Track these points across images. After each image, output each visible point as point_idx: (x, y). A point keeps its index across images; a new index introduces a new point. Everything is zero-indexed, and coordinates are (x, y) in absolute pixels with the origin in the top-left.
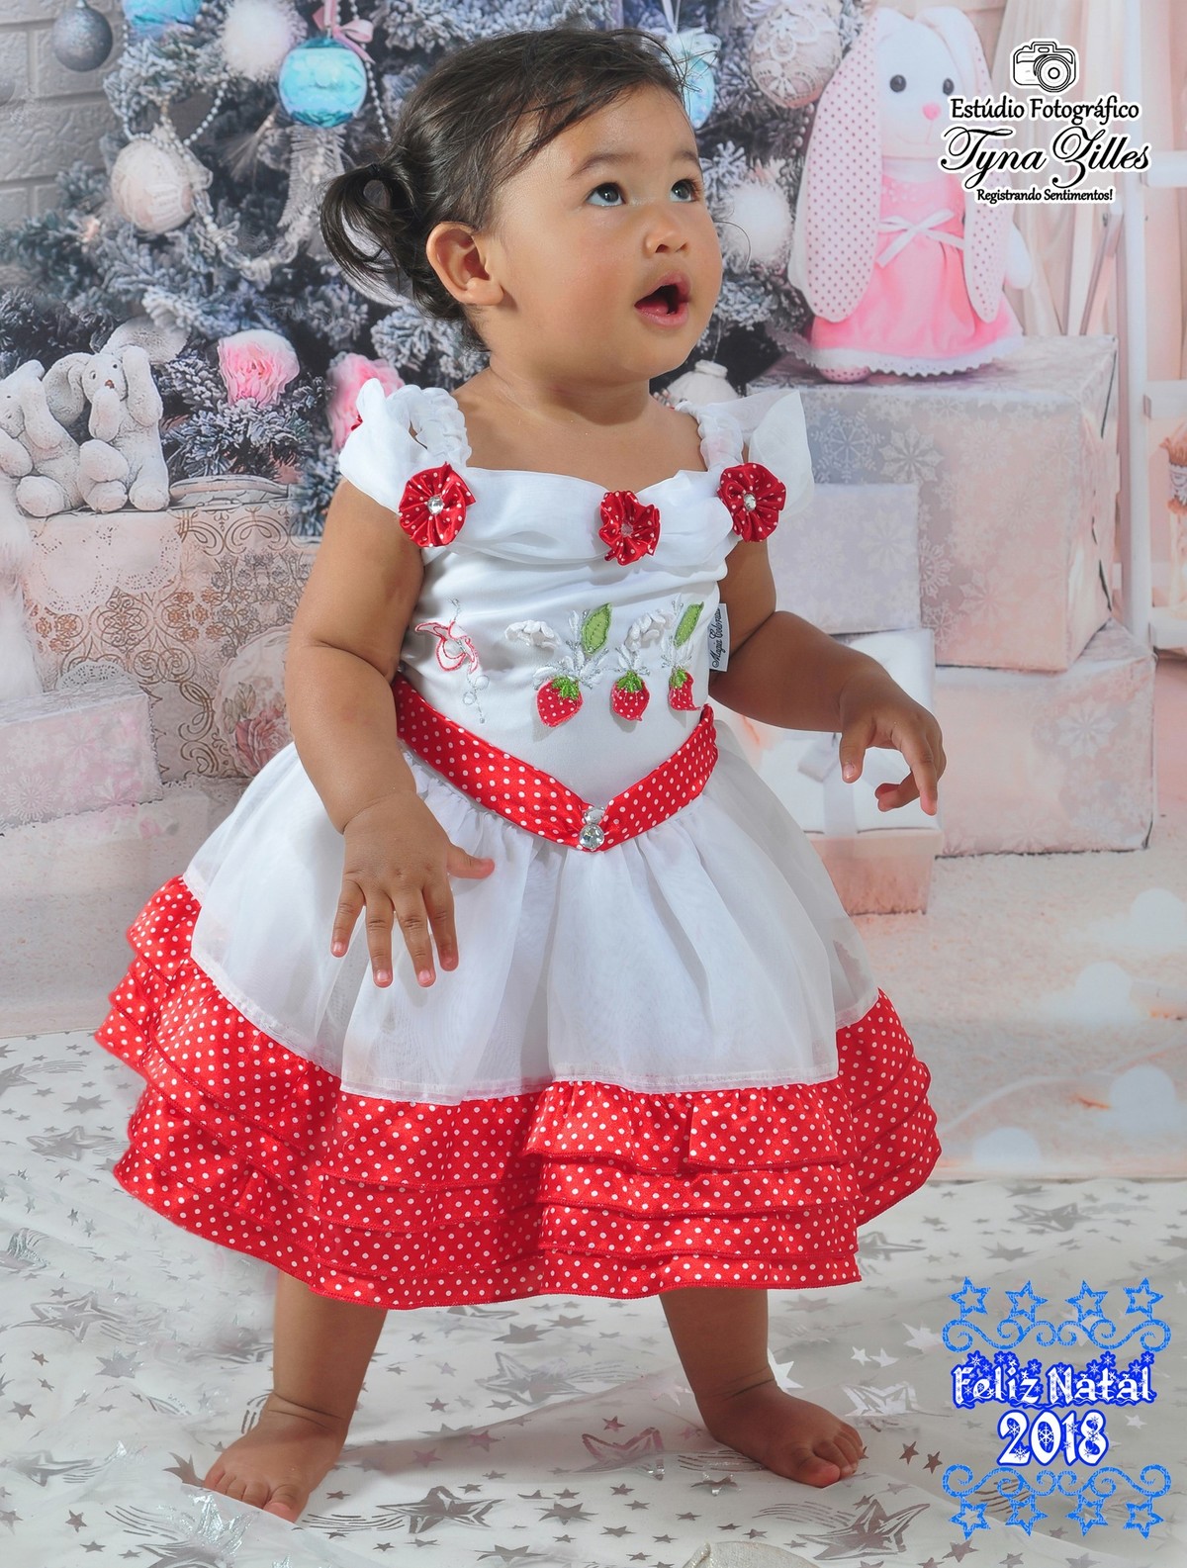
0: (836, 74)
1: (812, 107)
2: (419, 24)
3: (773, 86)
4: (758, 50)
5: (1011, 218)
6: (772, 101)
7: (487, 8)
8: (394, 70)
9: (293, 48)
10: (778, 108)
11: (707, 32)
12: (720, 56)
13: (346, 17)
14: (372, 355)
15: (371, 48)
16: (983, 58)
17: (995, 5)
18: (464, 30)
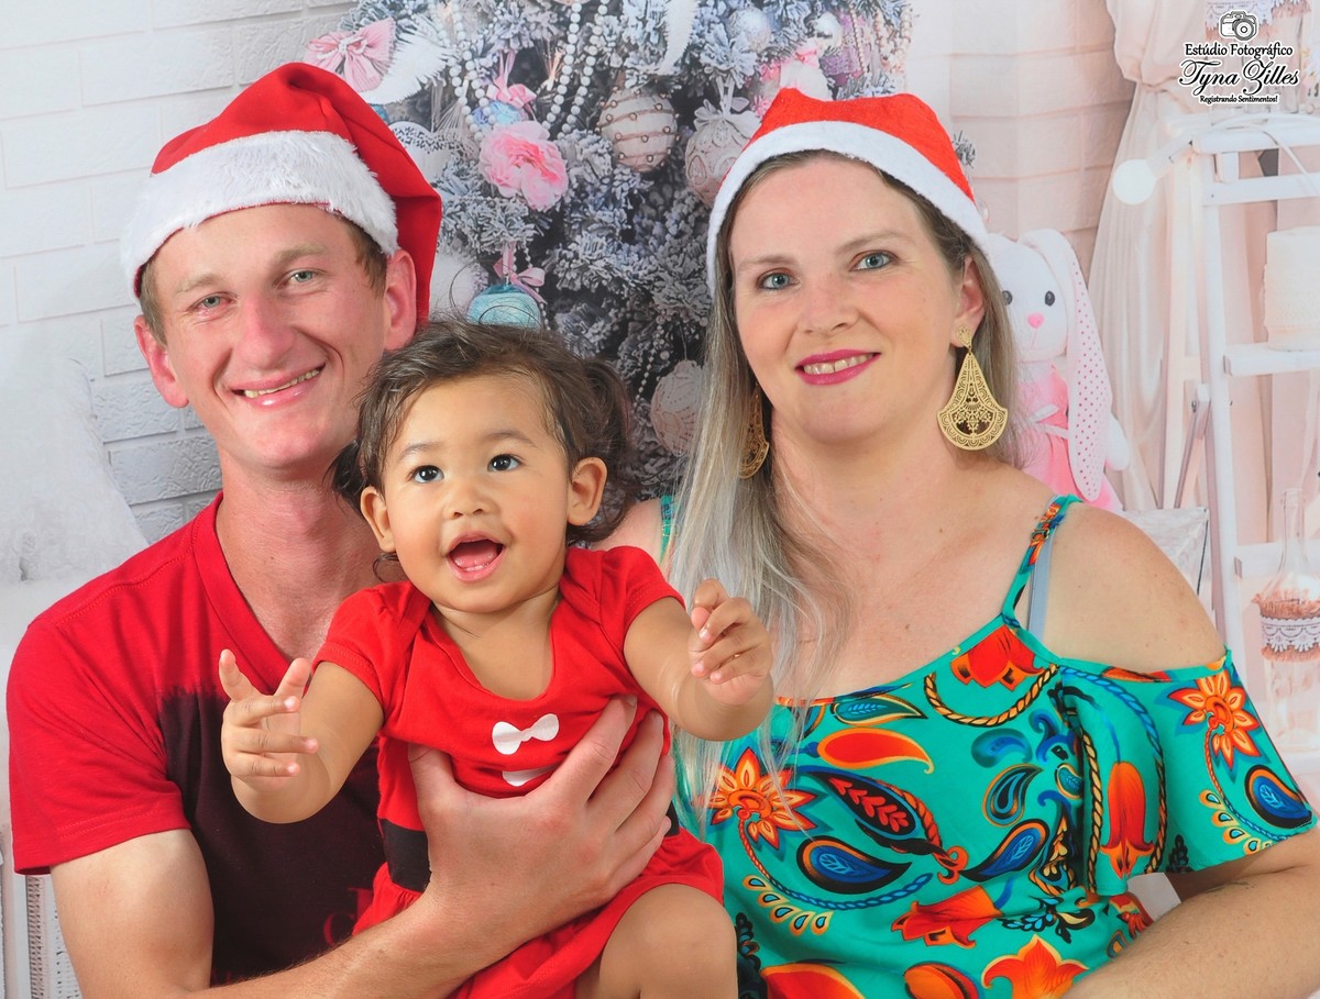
2: (584, 268)
5: (1109, 410)
7: (643, 252)
8: (565, 309)
9: (476, 295)
13: (521, 266)
15: (543, 291)
16: (1080, 273)
17: (1089, 226)
18: (624, 271)
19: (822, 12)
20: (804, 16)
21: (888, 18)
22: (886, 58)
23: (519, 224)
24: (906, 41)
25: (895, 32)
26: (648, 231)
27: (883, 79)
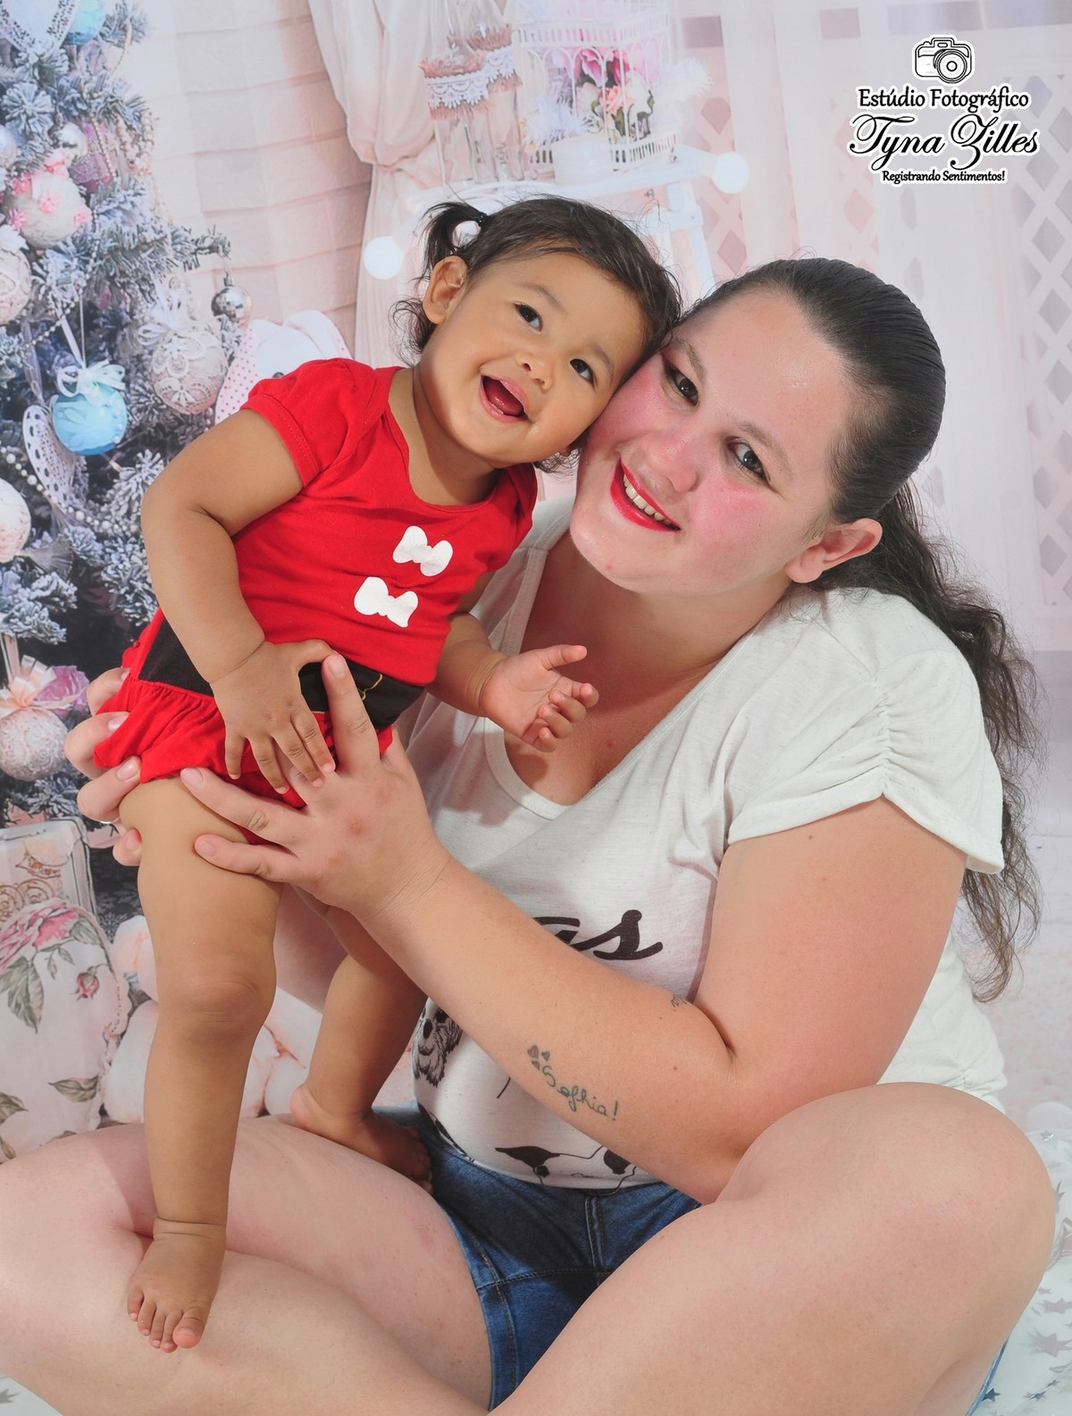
0: (226, 380)
1: (211, 410)
3: (175, 398)
4: (157, 371)
6: (176, 411)
10: (182, 415)
11: (112, 362)
12: (126, 381)
17: (347, 303)
19: (64, 123)
20: (47, 128)
21: (129, 123)
22: (132, 162)
24: (149, 144)
25: (137, 137)
27: (132, 182)
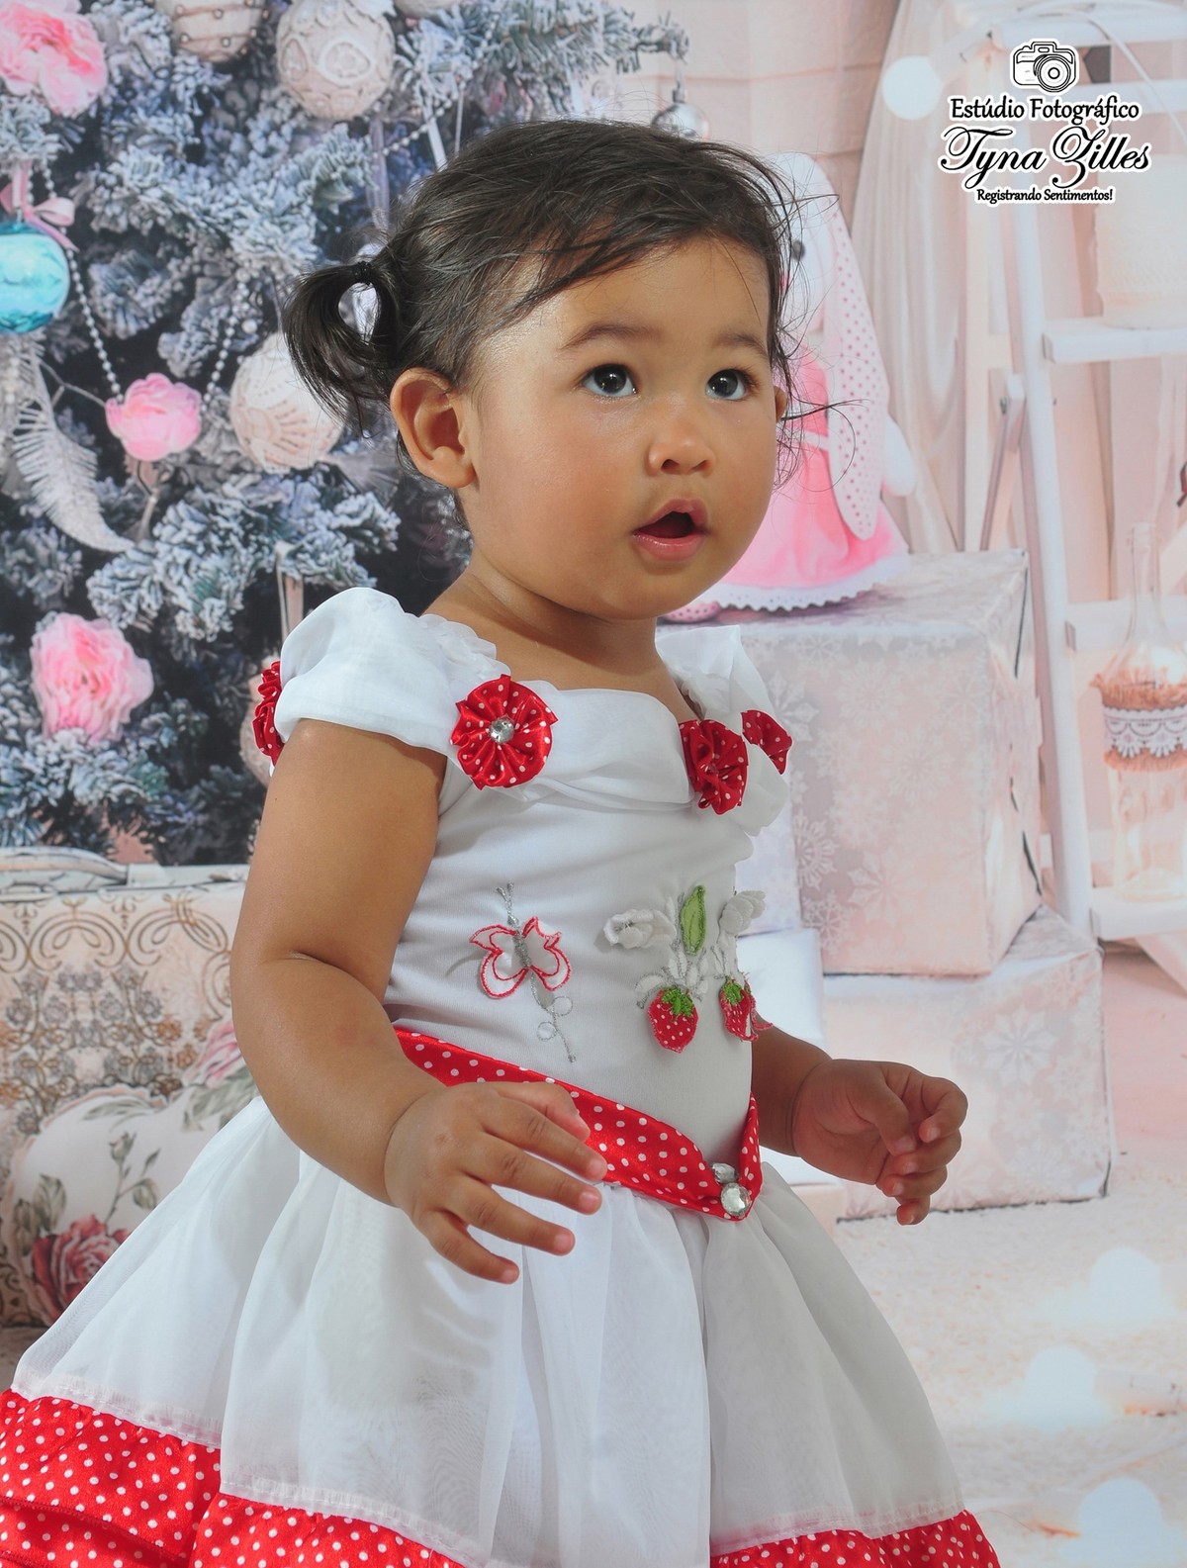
2: (132, 200)
5: (885, 410)
7: (216, 177)
8: (103, 258)
13: (40, 195)
14: (89, 614)
16: (840, 216)
17: (850, 148)
18: (189, 205)
23: (37, 135)
26: (223, 147)
